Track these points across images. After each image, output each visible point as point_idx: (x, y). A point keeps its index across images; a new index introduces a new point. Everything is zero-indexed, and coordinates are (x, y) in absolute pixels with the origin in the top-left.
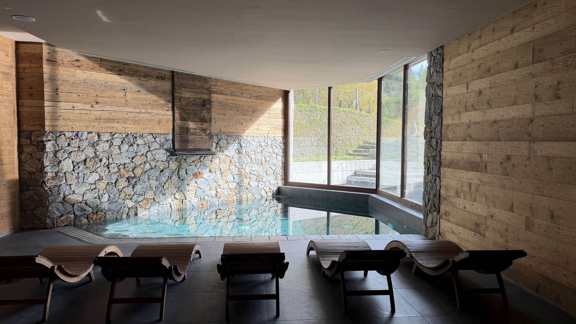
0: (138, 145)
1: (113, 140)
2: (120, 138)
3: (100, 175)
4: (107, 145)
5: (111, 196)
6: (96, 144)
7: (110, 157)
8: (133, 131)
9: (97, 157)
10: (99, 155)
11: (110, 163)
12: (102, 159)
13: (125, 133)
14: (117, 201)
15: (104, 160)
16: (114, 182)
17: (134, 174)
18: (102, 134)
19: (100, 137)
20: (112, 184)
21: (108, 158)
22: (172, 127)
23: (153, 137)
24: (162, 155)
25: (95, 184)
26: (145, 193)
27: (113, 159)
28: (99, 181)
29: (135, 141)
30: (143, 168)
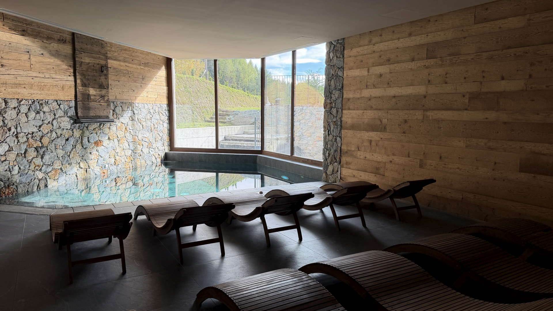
0: (44, 113)
1: (20, 107)
2: (27, 105)
3: (9, 146)
4: (14, 113)
5: (22, 168)
6: (3, 111)
7: (18, 125)
8: (39, 97)
9: (5, 125)
10: (8, 124)
11: (18, 132)
12: (10, 128)
13: (31, 99)
14: (27, 173)
15: (13, 129)
16: (23, 152)
17: (42, 143)
18: (9, 101)
19: (7, 104)
20: (22, 155)
21: (16, 127)
22: (74, 93)
23: (57, 104)
24: (66, 123)
25: (5, 155)
26: (53, 163)
27: (21, 128)
28: (9, 152)
29: (41, 108)
30: (50, 137)
